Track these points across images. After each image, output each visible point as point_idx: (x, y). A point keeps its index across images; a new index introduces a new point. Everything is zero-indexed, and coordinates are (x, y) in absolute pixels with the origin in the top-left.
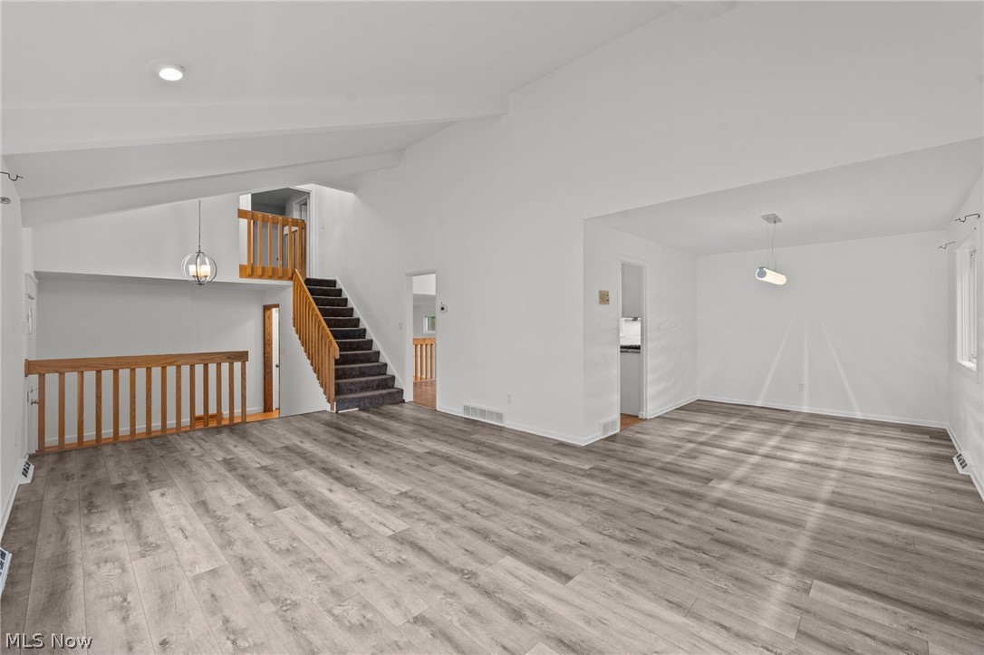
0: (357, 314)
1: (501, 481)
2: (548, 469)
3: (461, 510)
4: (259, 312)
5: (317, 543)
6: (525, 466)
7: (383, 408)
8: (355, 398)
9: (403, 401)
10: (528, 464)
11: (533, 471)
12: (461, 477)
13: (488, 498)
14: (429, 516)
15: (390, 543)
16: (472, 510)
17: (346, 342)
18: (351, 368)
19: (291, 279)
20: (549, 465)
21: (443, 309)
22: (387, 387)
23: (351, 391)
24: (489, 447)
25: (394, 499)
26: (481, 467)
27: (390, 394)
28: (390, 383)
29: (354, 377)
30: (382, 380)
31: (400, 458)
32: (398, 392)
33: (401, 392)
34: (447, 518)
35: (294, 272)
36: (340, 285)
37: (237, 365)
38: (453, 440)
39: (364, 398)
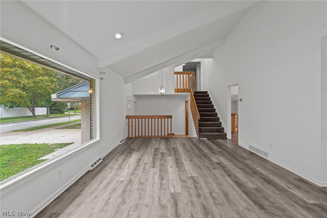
0: (213, 103)
1: (241, 188)
2: (277, 192)
3: (208, 195)
4: (184, 103)
5: (150, 184)
6: (263, 185)
7: (217, 140)
8: (205, 134)
9: (227, 139)
10: (266, 185)
11: (265, 190)
12: (222, 179)
13: (226, 195)
14: (193, 191)
15: (169, 196)
16: (213, 197)
17: (207, 114)
18: (207, 123)
19: (190, 92)
20: (279, 190)
21: (241, 100)
22: (221, 132)
23: (206, 132)
24: (250, 169)
25: (187, 178)
26: (236, 177)
27: (220, 135)
28: (222, 130)
29: (208, 127)
30: (218, 129)
31: (205, 162)
32: (224, 135)
33: (226, 135)
34: (199, 196)
35: (190, 90)
36: (209, 93)
37: (169, 119)
38: (233, 160)
39: (209, 135)
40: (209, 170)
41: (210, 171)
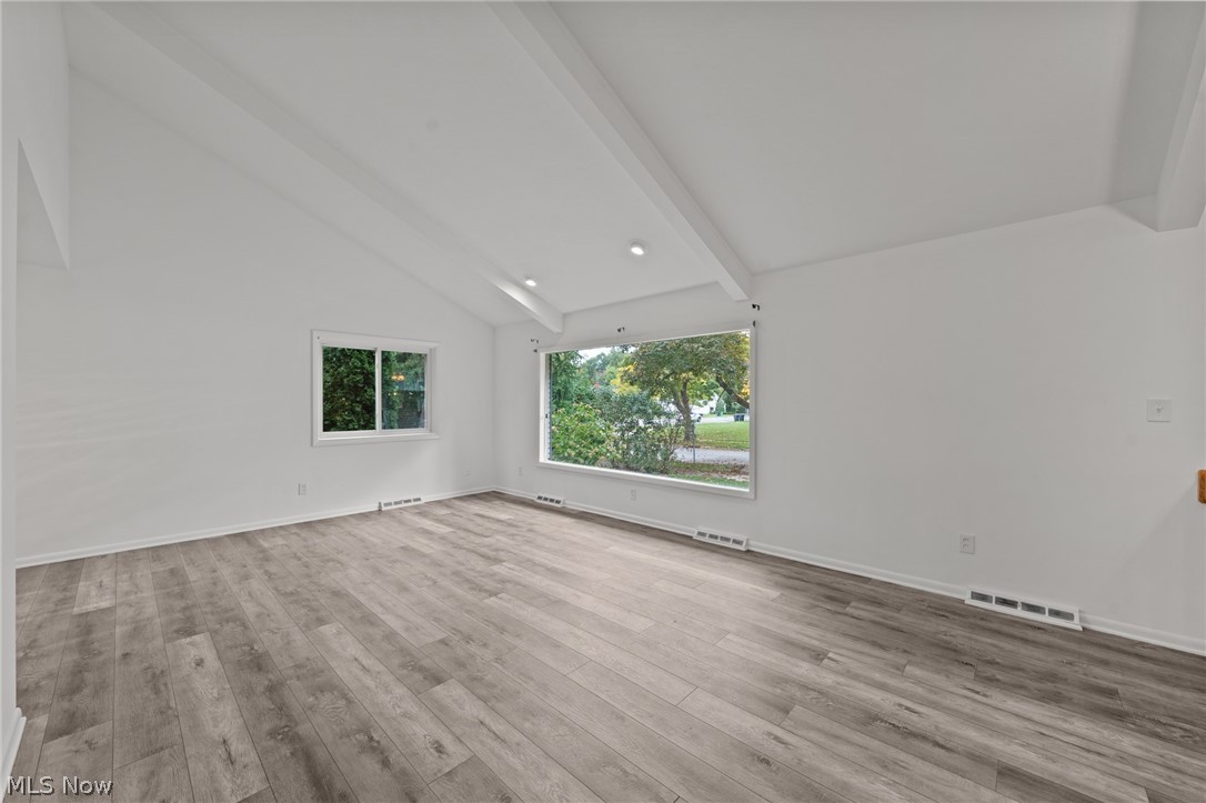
40: (460, 632)
41: (455, 630)
